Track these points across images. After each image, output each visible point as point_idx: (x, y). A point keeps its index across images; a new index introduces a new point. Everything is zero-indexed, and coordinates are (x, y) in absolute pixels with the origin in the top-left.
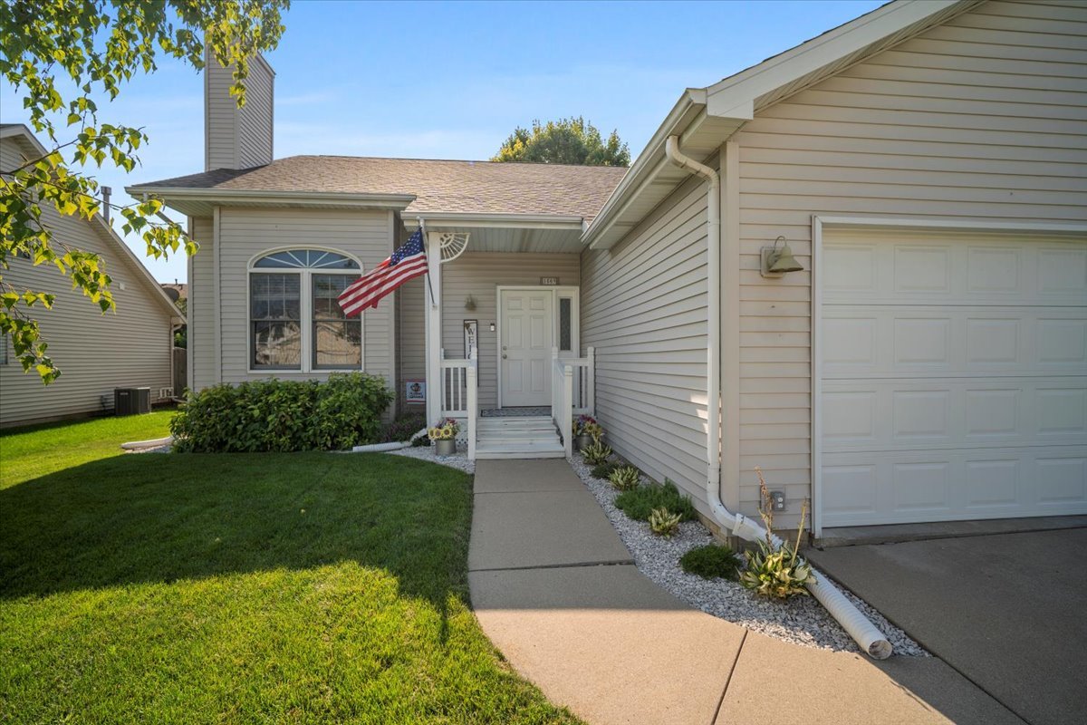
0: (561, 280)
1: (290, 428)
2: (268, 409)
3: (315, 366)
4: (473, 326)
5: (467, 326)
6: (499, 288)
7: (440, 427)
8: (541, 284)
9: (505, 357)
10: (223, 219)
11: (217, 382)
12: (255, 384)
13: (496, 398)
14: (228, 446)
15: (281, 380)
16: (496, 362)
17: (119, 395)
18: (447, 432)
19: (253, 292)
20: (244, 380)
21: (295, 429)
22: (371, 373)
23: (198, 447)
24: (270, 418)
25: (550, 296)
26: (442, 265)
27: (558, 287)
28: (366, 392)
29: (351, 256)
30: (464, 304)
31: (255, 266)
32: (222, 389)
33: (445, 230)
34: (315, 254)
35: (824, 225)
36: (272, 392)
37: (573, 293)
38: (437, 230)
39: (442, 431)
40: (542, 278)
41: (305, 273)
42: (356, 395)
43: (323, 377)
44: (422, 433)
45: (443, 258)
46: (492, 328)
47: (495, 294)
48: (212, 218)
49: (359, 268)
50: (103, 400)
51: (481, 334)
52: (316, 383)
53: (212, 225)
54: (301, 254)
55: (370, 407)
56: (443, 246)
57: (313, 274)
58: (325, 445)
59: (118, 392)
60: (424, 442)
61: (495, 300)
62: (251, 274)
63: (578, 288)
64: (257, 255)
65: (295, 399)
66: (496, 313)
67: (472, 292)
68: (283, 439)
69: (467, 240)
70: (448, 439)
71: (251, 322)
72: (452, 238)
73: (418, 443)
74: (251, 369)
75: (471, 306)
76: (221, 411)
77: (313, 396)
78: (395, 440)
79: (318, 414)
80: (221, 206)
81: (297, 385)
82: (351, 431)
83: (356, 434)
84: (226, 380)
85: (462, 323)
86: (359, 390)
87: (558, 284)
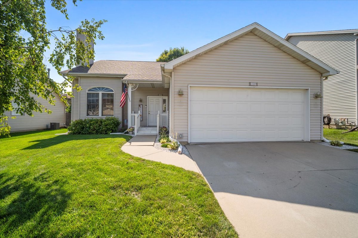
0: (163, 95)
1: (96, 129)
2: (91, 125)
3: (102, 115)
4: (141, 106)
5: (140, 106)
6: (148, 96)
7: (130, 128)
8: (158, 96)
9: (149, 114)
10: (81, 80)
11: (79, 119)
12: (88, 119)
13: (147, 124)
14: (81, 133)
15: (94, 118)
16: (147, 115)
17: (51, 124)
18: (131, 130)
19: (88, 97)
20: (85, 118)
21: (97, 129)
22: (116, 117)
23: (74, 133)
24: (91, 127)
25: (160, 99)
26: (132, 91)
27: (163, 97)
28: (114, 121)
29: (111, 89)
30: (139, 100)
31: (88, 91)
32: (80, 120)
33: (132, 83)
34: (103, 88)
35: (190, 86)
36: (92, 121)
37: (166, 98)
38: (131, 83)
39: (130, 129)
40: (158, 94)
41: (100, 93)
42: (111, 122)
43: (104, 118)
44: (127, 131)
45: (132, 90)
46: (146, 106)
47: (147, 98)
48: (78, 79)
49: (113, 91)
50: (47, 126)
51: (143, 108)
52: (102, 119)
53: (78, 81)
54: (99, 88)
55: (115, 125)
56: (132, 87)
57: (102, 93)
58: (104, 133)
59: (51, 123)
60: (127, 133)
61: (147, 100)
62: (87, 93)
63: (167, 97)
64: (89, 88)
65: (97, 123)
66: (147, 103)
67: (141, 97)
68: (94, 132)
69: (138, 85)
70: (131, 131)
71: (87, 104)
72: (134, 85)
73: (126, 133)
74: (87, 116)
75: (141, 101)
76: (80, 125)
77: (101, 122)
78: (120, 132)
79: (102, 126)
80: (80, 77)
81: (98, 120)
82: (110, 130)
83: (111, 131)
84: (81, 119)
85: (138, 105)
86: (112, 121)
87: (162, 96)
